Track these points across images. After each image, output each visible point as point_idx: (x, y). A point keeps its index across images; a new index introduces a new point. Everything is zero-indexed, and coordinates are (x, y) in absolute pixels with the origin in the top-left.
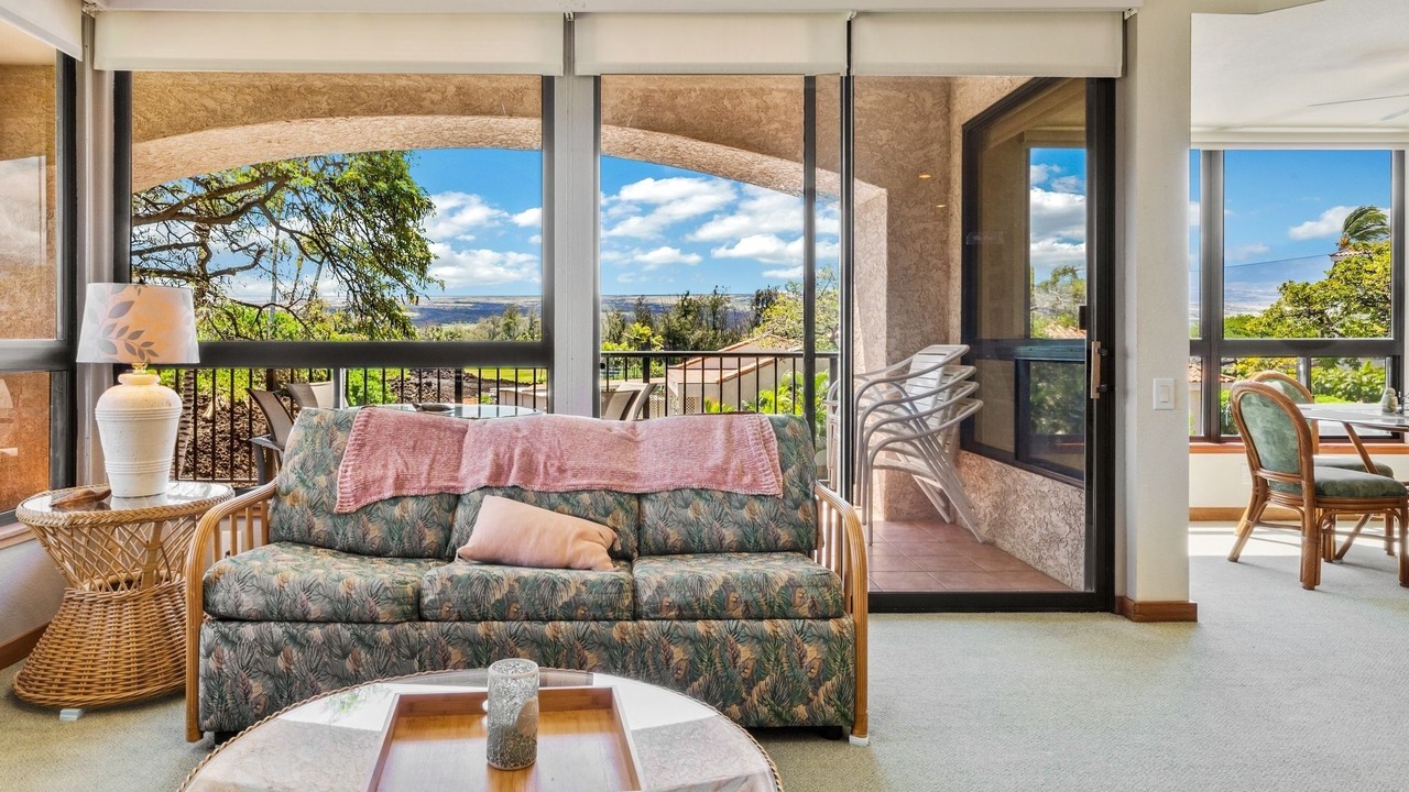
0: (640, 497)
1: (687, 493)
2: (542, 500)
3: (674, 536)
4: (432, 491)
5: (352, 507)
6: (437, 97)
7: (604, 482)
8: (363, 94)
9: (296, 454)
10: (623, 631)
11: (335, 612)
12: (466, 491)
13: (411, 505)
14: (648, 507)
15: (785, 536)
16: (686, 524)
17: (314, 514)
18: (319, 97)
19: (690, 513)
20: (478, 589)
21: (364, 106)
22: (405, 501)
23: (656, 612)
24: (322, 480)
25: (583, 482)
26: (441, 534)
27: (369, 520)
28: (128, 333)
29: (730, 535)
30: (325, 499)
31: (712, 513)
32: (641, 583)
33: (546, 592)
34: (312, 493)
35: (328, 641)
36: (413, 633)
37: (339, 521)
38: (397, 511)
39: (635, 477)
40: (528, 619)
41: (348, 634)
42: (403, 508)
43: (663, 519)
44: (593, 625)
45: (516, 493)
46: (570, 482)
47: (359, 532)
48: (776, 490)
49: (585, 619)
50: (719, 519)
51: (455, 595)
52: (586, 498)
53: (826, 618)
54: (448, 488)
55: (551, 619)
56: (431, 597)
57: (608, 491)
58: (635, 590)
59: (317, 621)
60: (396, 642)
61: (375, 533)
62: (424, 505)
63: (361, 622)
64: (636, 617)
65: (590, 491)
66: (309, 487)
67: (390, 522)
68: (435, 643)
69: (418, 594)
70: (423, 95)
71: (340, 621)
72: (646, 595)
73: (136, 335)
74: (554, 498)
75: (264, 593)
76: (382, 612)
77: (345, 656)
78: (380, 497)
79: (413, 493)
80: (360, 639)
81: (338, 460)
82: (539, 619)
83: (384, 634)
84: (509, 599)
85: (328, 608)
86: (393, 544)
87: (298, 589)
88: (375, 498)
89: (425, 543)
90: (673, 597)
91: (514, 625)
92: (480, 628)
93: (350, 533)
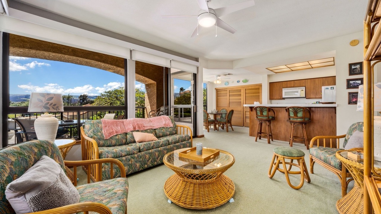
0: (155, 129)
1: (162, 128)
2: (142, 131)
3: (161, 134)
4: (123, 133)
5: (108, 138)
6: (66, 51)
7: (150, 128)
8: (42, 46)
9: (90, 129)
10: (161, 149)
11: (127, 154)
12: (128, 132)
13: (119, 136)
14: (156, 131)
15: (174, 132)
16: (162, 132)
17: (100, 140)
18: (26, 43)
19: (163, 131)
20: (149, 145)
21: (43, 49)
22: (118, 135)
23: (172, 143)
24: (99, 134)
25: (148, 128)
26: (126, 140)
27: (112, 140)
28: (53, 105)
29: (168, 133)
30: (101, 137)
31: (165, 130)
32: (169, 140)
33: (158, 143)
34: (98, 136)
35: (126, 159)
36: (141, 154)
37: (106, 141)
38: (117, 137)
39: (154, 127)
40: (156, 148)
41: (130, 157)
42: (118, 136)
43: (159, 132)
44: (156, 149)
45: (138, 131)
46: (146, 128)
47: (110, 142)
48: (172, 126)
49: (163, 146)
50: (166, 131)
51: (146, 147)
52: (148, 130)
53: (182, 142)
54: (125, 132)
55: (159, 147)
56: (142, 148)
57: (151, 129)
58: (168, 141)
59: (123, 156)
60: (138, 156)
61: (114, 142)
62: (122, 135)
63: (132, 154)
64: (169, 145)
65: (149, 129)
66: (97, 136)
67: (116, 139)
68: (144, 155)
69: (139, 148)
70: (62, 50)
71: (128, 155)
72: (170, 141)
73: (55, 105)
74: (144, 131)
75: (113, 153)
76: (135, 152)
77: (129, 161)
78: (113, 135)
79: (120, 133)
80: (132, 157)
81: (102, 130)
82: (148, 150)
83: (136, 155)
84: (154, 145)
85: (126, 153)
86: (117, 143)
87: (119, 151)
88: (112, 136)
89: (123, 142)
90: (174, 141)
91: (155, 149)
92: (150, 151)
93: (109, 143)
